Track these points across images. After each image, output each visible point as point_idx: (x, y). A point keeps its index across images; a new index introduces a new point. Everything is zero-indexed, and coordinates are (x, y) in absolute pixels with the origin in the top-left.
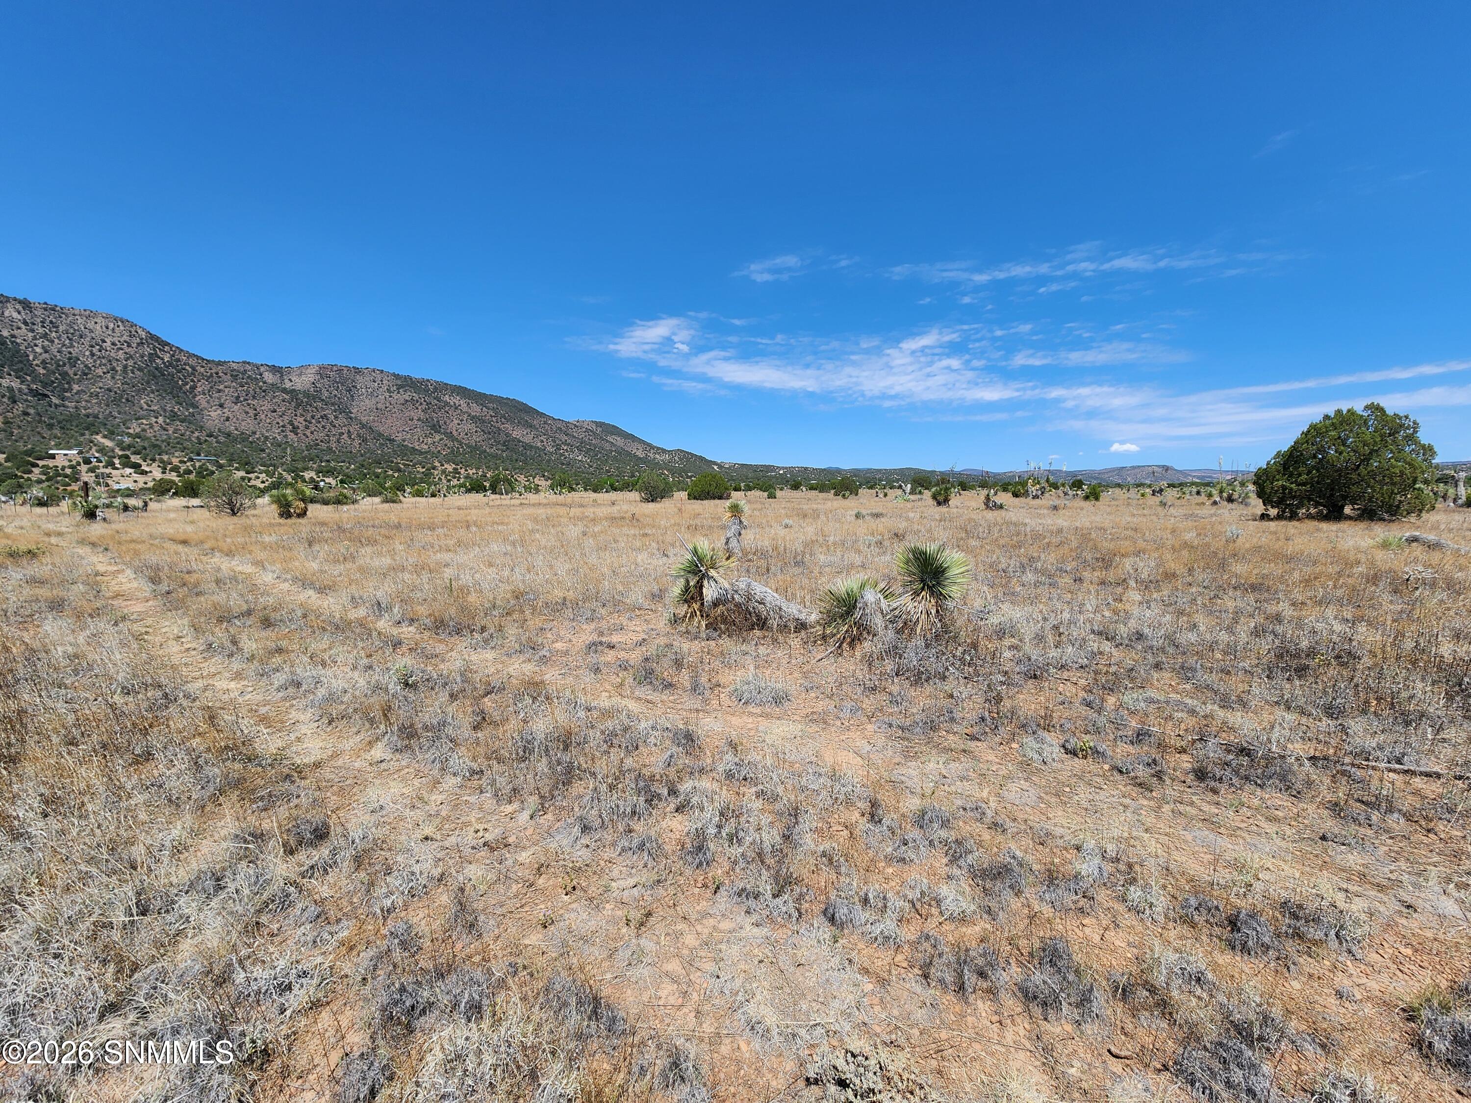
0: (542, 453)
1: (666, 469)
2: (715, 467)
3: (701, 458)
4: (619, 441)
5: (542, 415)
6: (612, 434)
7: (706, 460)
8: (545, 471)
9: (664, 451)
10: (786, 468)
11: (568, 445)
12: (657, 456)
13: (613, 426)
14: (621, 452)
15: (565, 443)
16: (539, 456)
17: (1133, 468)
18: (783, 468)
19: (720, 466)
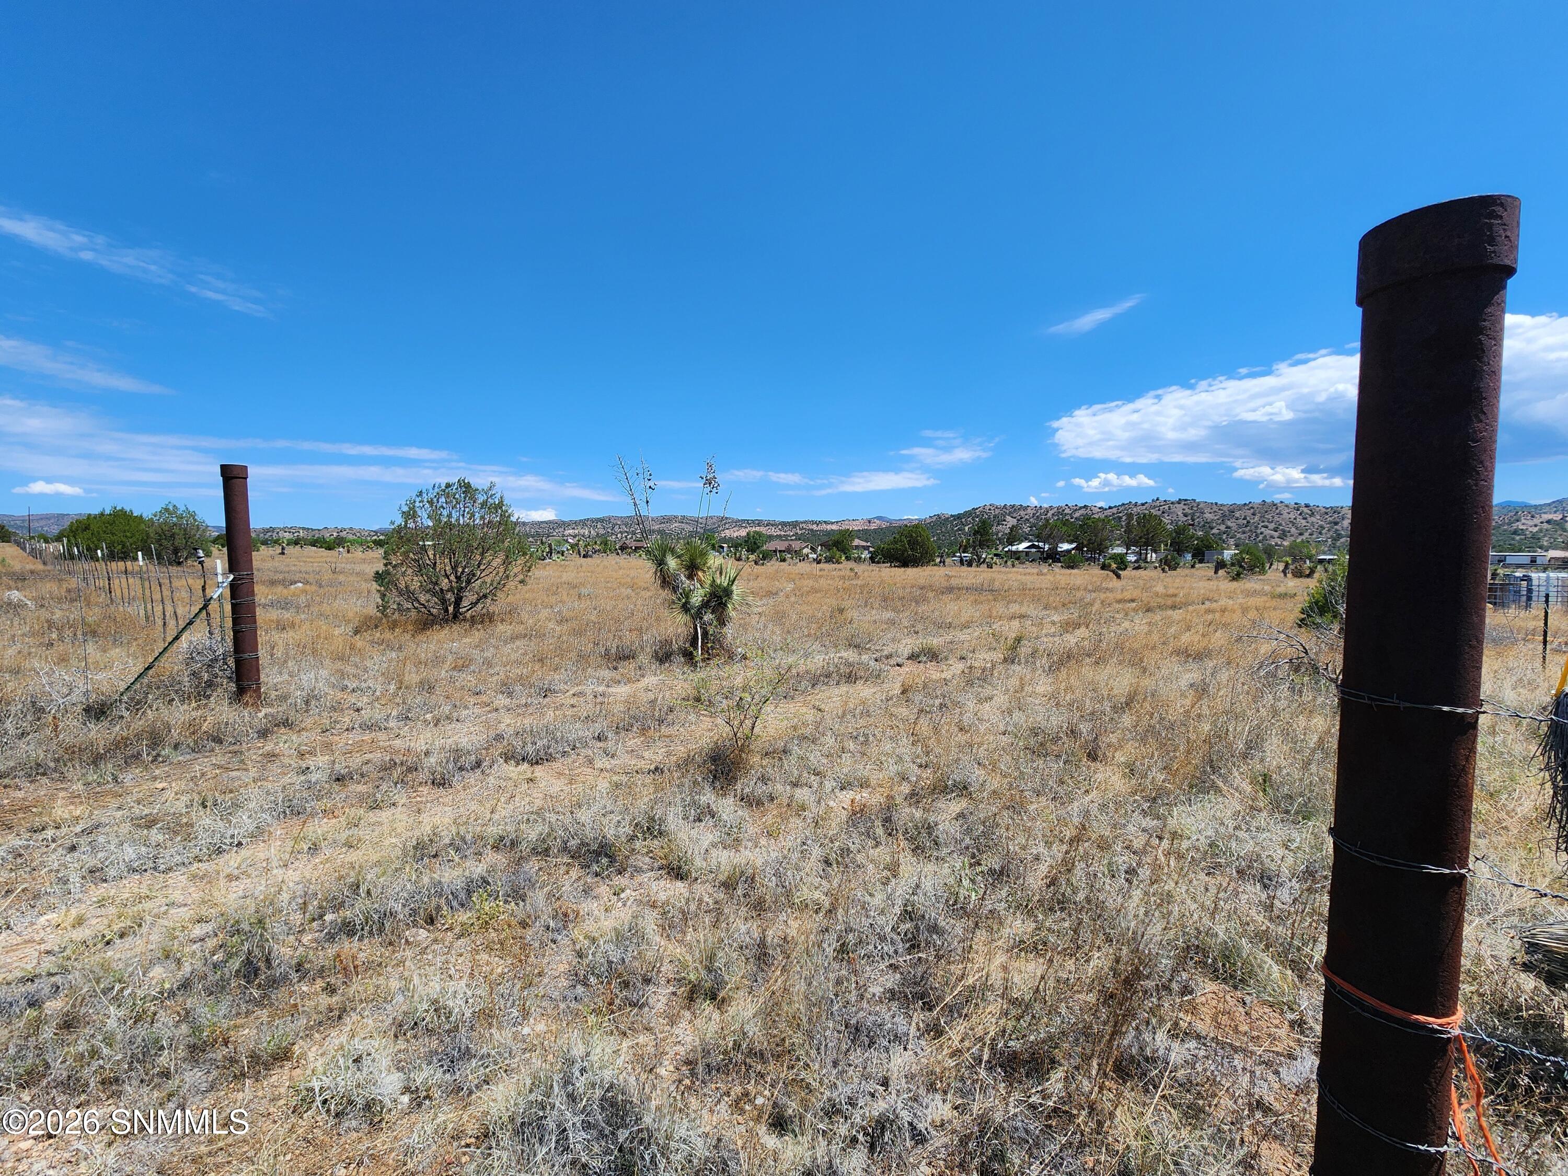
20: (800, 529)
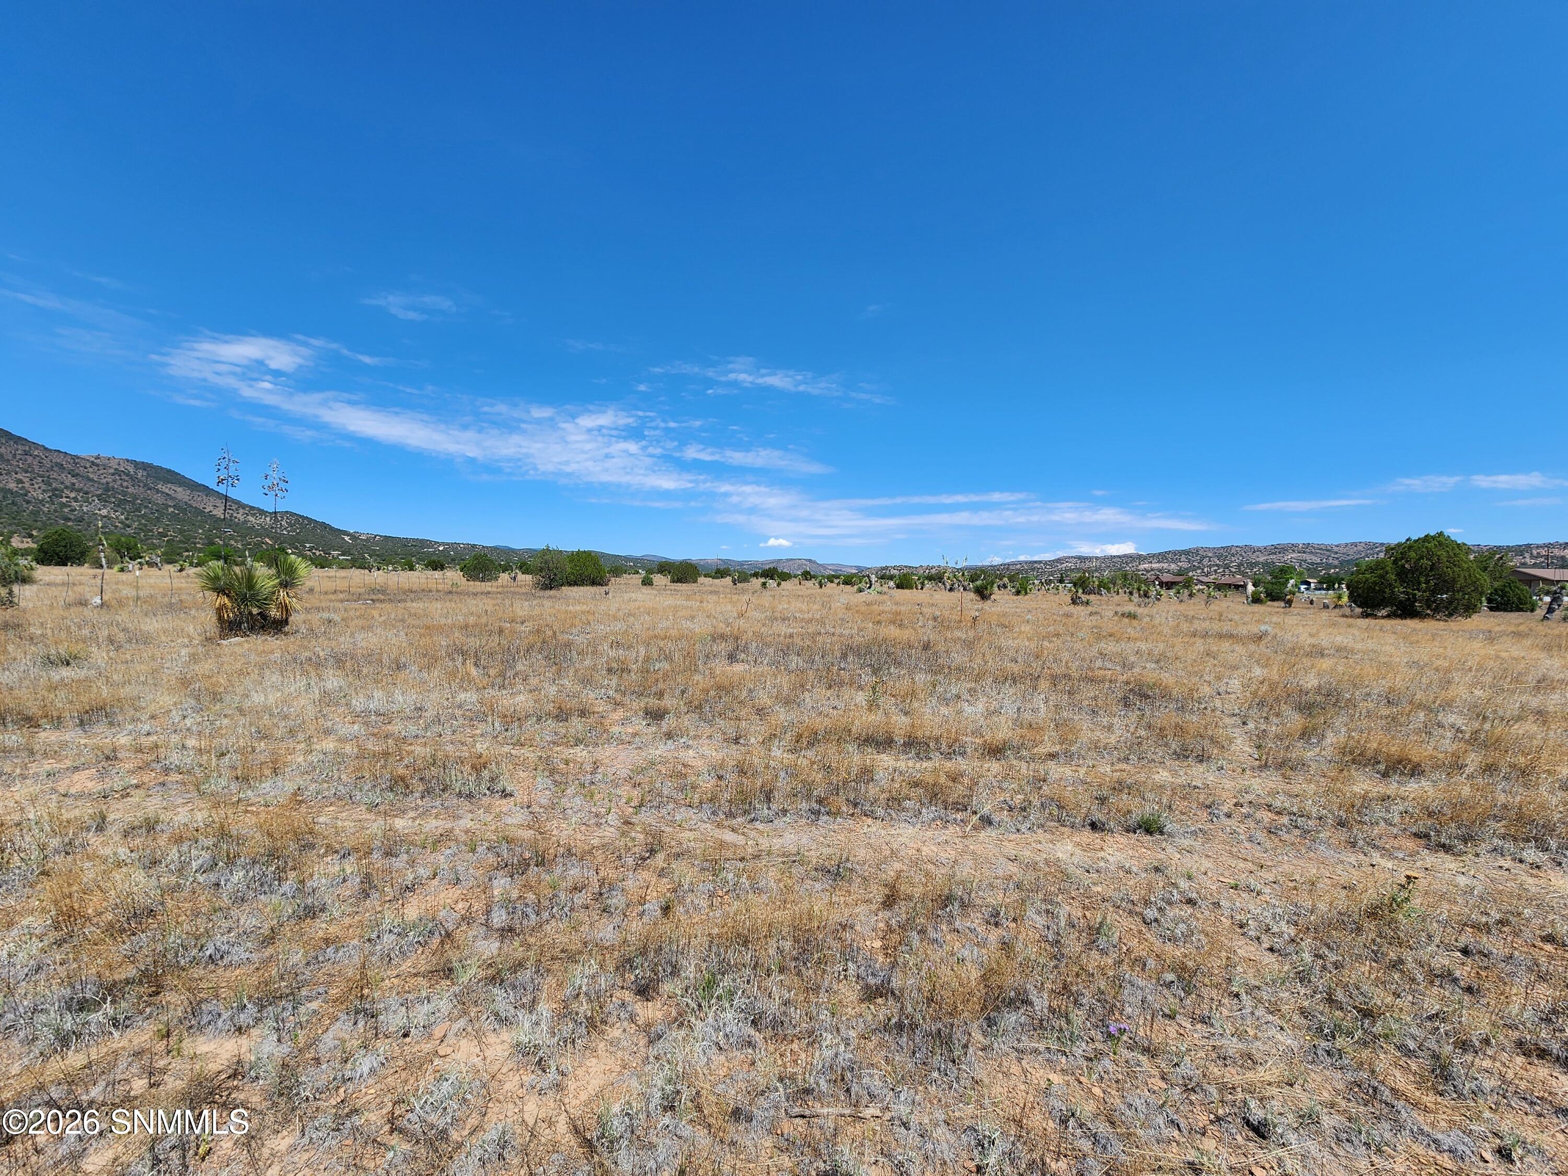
0: (19, 500)
1: (268, 536)
2: (347, 538)
3: (324, 526)
4: (182, 494)
5: (19, 440)
6: (166, 481)
7: (332, 528)
8: (31, 527)
9: (262, 512)
10: (448, 544)
11: (79, 490)
12: (251, 518)
13: (169, 471)
14: (183, 508)
15: (72, 488)
16: (13, 503)
17: (788, 560)
18: (443, 544)
19: (353, 537)
20: (1532, 557)
